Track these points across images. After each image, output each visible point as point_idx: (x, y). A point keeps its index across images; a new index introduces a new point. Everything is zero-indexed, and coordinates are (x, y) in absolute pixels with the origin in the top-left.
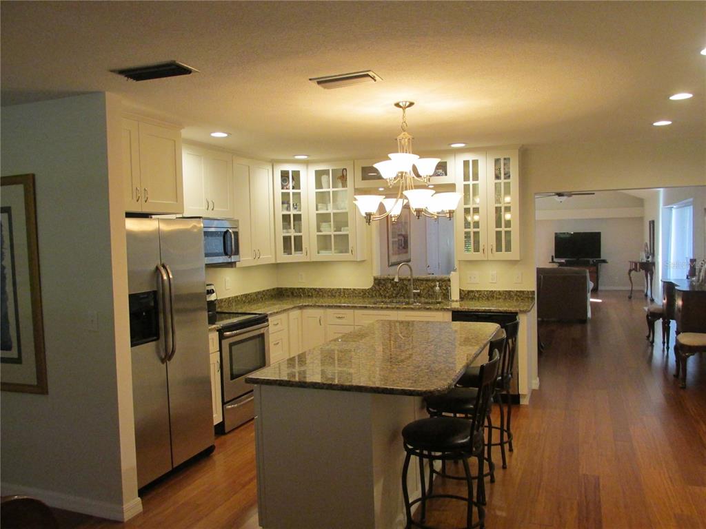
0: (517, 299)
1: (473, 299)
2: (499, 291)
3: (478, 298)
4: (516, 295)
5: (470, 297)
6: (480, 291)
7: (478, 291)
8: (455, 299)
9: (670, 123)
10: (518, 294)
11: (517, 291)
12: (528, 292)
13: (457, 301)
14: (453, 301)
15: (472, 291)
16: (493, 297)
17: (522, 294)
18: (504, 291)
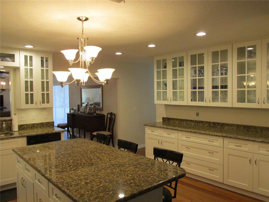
0: (46, 127)
1: (23, 129)
2: (37, 123)
3: (26, 128)
4: (46, 124)
5: (22, 128)
6: (27, 124)
7: (26, 125)
8: (16, 130)
9: (121, 54)
10: (47, 124)
11: (46, 123)
12: (51, 122)
13: (17, 131)
14: (15, 132)
15: (23, 125)
16: (34, 126)
17: (48, 124)
18: (39, 123)
